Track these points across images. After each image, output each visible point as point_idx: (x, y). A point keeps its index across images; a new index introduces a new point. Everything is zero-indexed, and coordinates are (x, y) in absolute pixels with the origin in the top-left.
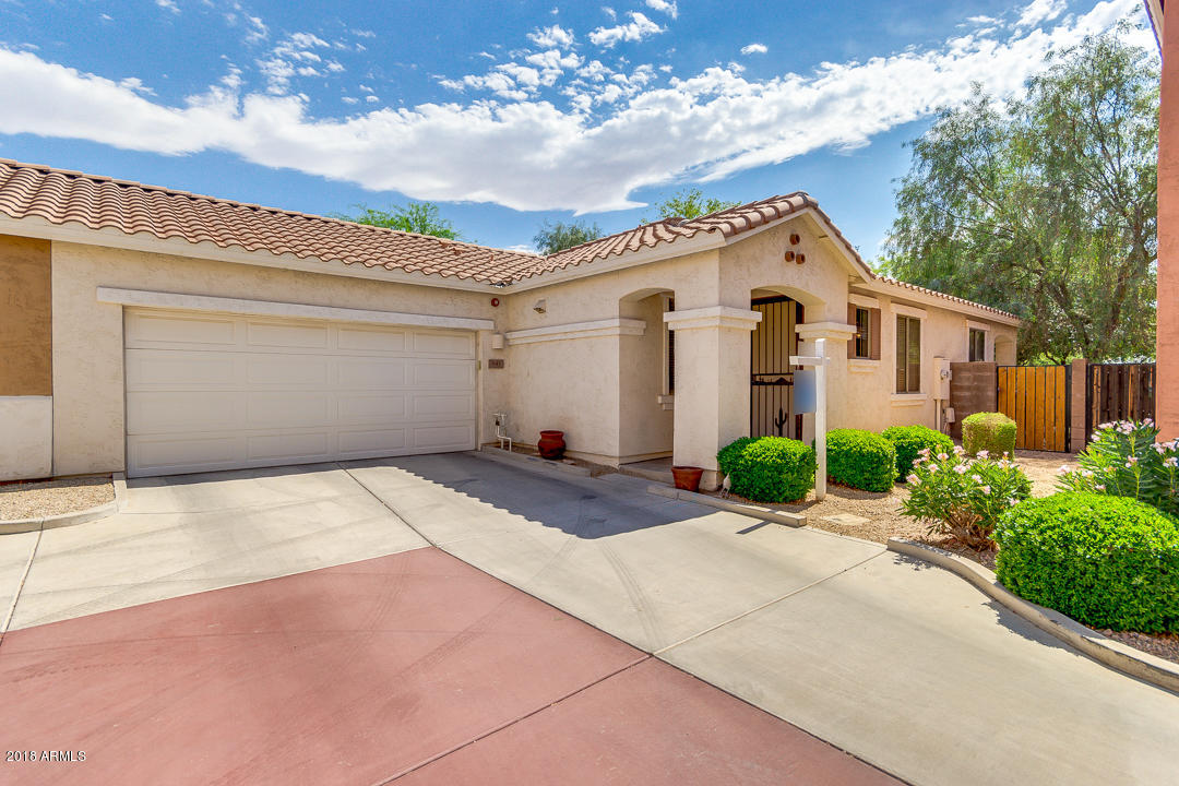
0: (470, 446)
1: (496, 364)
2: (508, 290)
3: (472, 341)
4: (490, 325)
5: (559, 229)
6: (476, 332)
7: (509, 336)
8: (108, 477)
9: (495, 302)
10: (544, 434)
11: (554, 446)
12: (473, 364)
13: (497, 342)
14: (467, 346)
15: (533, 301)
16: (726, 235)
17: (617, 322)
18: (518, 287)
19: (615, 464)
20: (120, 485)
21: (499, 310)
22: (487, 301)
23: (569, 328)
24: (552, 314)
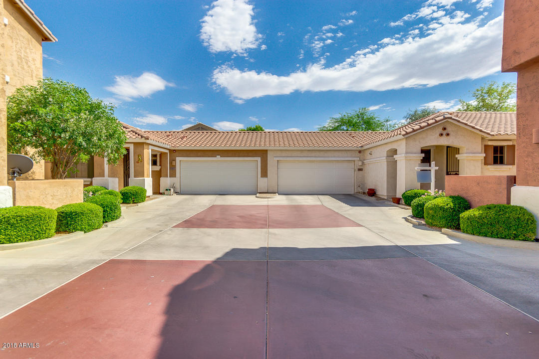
0: (353, 193)
1: (360, 170)
2: (363, 148)
3: (353, 163)
4: (358, 159)
5: (416, 112)
6: (354, 161)
7: (365, 161)
8: (275, 193)
9: (360, 152)
10: (369, 189)
11: (372, 193)
12: (353, 170)
13: (360, 163)
14: (352, 165)
15: (369, 151)
16: (403, 135)
17: (385, 158)
18: (365, 147)
19: (386, 198)
20: (277, 194)
21: (361, 154)
22: (357, 152)
23: (376, 159)
24: (373, 156)
